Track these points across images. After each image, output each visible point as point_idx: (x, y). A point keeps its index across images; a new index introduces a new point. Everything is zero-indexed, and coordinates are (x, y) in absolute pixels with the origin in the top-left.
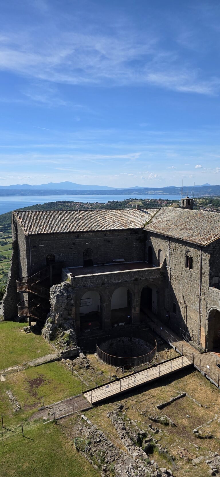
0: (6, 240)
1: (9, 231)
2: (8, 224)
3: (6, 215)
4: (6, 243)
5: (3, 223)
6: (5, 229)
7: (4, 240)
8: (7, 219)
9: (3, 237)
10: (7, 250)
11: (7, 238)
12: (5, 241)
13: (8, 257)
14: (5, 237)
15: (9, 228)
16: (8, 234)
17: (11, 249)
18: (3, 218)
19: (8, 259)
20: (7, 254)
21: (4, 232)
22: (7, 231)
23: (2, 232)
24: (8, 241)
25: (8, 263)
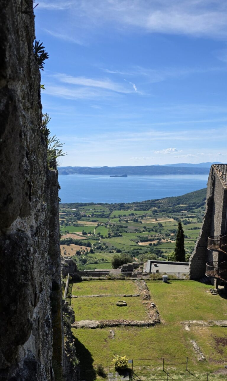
0: (189, 219)
1: (193, 210)
2: (193, 203)
3: (192, 194)
4: (189, 223)
5: (188, 202)
6: (189, 209)
7: (187, 219)
8: (193, 198)
9: (186, 216)
10: (189, 230)
11: (191, 217)
12: (188, 221)
13: (190, 237)
14: (189, 216)
15: (193, 208)
16: (192, 213)
17: (193, 229)
18: (189, 197)
19: (189, 238)
20: (189, 233)
21: (188, 212)
22: (191, 210)
23: (186, 211)
24: (191, 221)
25: (188, 243)
